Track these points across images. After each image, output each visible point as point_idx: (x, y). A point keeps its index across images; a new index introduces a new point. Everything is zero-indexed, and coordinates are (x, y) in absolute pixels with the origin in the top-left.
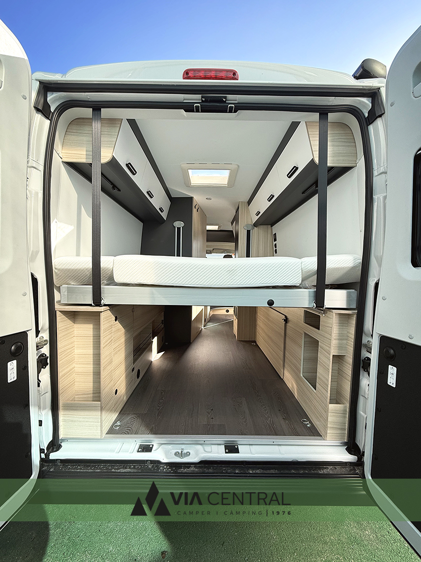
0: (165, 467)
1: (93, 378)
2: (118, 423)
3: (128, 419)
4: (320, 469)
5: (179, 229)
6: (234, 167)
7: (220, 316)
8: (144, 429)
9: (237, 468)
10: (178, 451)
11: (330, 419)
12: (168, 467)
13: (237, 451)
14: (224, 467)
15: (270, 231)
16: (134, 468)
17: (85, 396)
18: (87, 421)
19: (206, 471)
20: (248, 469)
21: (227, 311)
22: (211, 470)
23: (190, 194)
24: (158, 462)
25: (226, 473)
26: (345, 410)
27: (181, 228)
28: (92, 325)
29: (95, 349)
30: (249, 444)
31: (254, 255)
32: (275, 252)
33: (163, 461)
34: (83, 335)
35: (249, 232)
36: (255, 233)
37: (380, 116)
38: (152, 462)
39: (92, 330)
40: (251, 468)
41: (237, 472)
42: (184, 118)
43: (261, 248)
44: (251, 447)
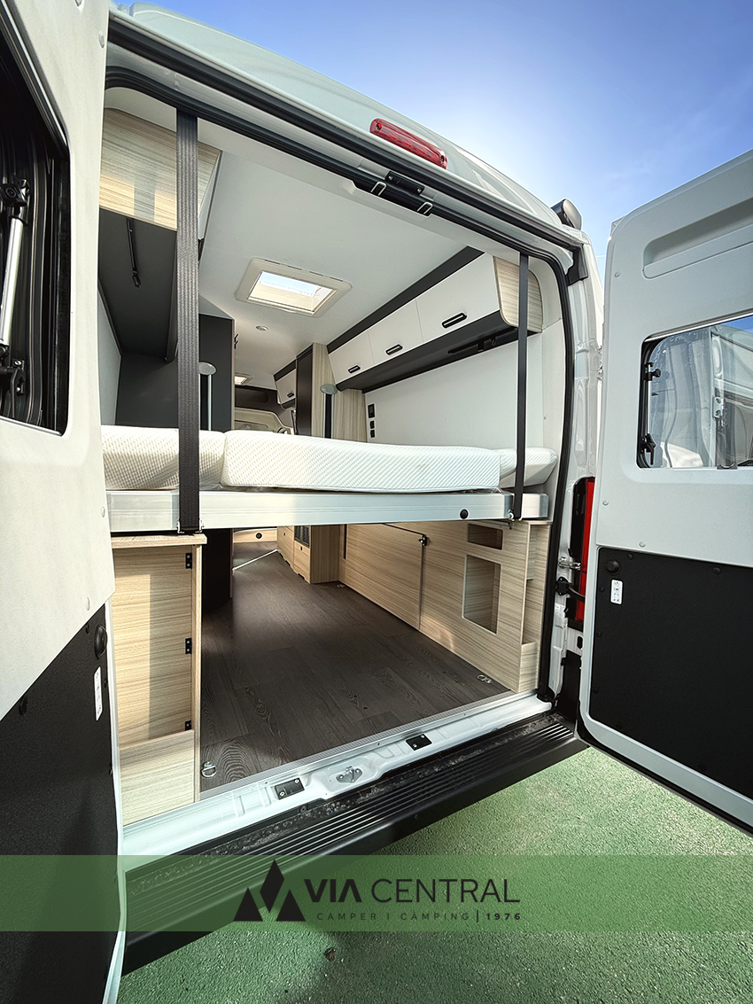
0: (333, 805)
1: (151, 689)
2: (209, 767)
3: (221, 752)
4: (522, 730)
5: (204, 378)
6: (343, 286)
7: (247, 545)
8: (266, 759)
9: (433, 765)
10: (341, 773)
11: (522, 664)
12: (338, 803)
13: (427, 742)
14: (417, 770)
15: (360, 400)
16: (282, 828)
17: (131, 732)
18: (162, 779)
19: (398, 785)
20: (447, 760)
21: (259, 536)
22: (403, 782)
23: (230, 314)
24: (321, 801)
25: (425, 777)
26: (536, 650)
27: (210, 377)
28: (149, 576)
29: (156, 627)
30: (436, 728)
31: (337, 437)
32: (371, 435)
33: (326, 798)
34: (127, 602)
35: (329, 397)
36: (338, 398)
37: (582, 279)
38: (308, 806)
39: (149, 586)
40: (450, 758)
41: (437, 770)
42: (349, 196)
43: (348, 427)
44: (439, 730)
